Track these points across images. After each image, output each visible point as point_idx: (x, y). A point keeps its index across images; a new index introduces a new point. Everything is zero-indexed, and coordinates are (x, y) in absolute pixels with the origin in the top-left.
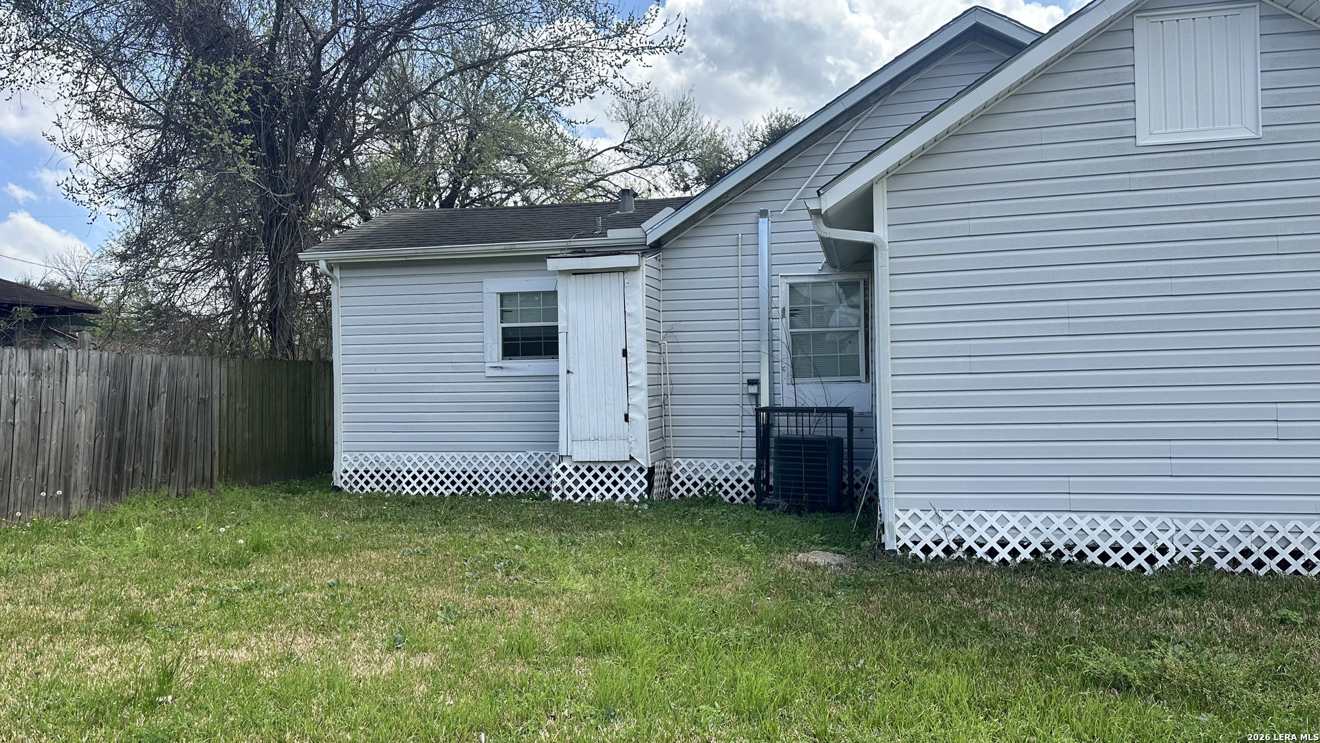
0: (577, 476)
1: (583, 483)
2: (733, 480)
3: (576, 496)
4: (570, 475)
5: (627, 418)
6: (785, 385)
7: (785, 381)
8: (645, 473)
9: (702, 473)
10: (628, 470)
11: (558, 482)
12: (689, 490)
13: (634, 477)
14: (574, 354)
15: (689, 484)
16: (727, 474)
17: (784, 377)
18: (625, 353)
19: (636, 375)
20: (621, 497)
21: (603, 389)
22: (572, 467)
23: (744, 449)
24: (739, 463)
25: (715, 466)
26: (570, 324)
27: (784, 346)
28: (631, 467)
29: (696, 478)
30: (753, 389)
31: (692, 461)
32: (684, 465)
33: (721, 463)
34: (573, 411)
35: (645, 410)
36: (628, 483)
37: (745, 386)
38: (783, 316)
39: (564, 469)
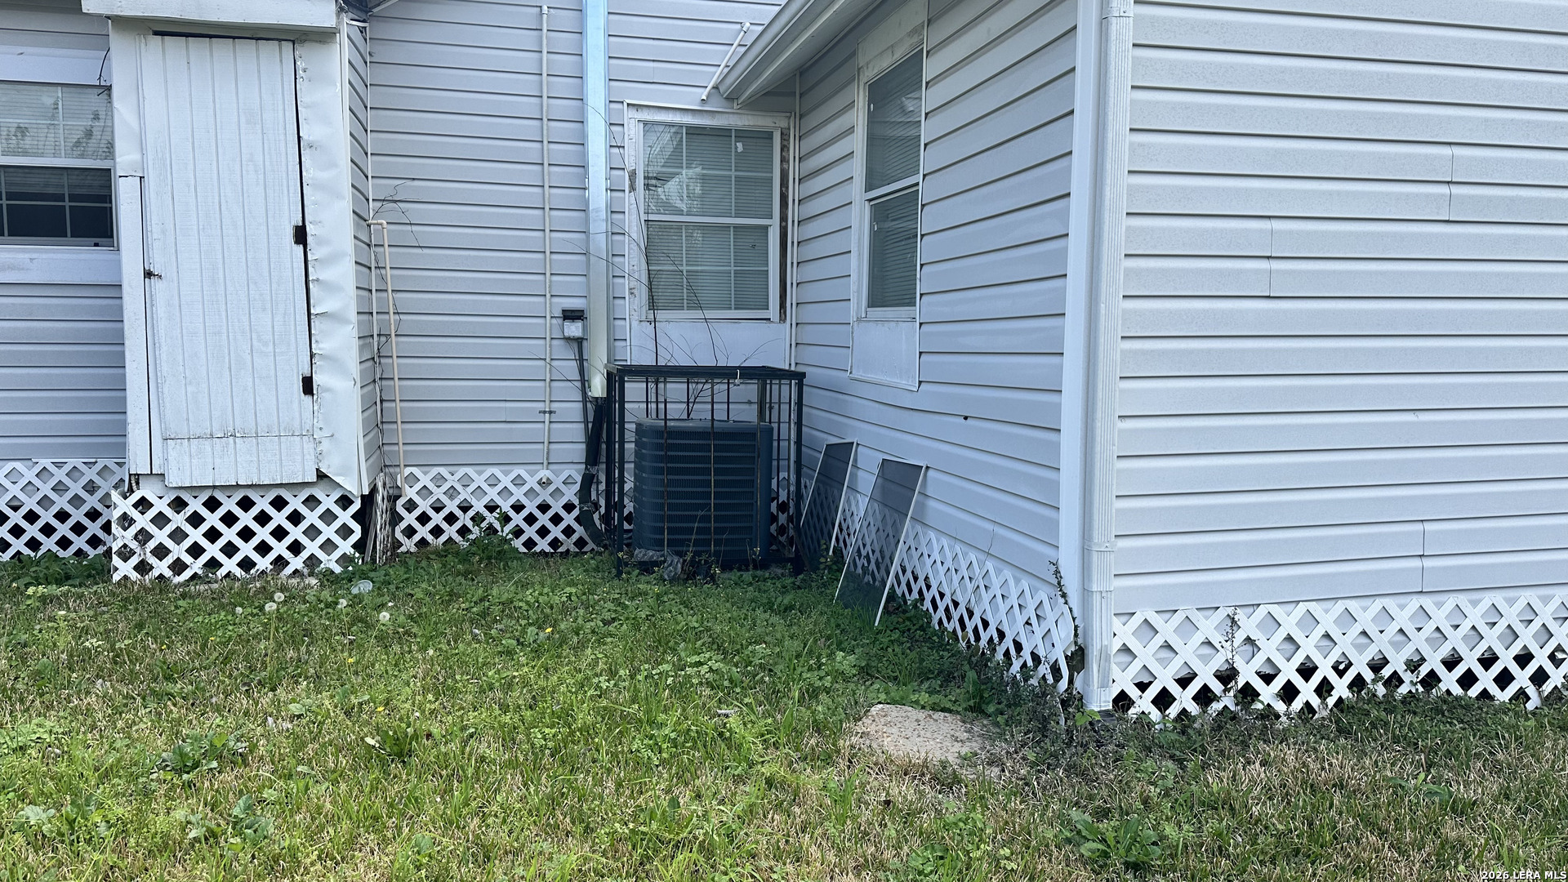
0: (178, 520)
1: (196, 535)
2: (531, 507)
3: (178, 567)
4: (160, 520)
5: (308, 386)
6: (635, 324)
7: (636, 317)
8: (356, 506)
9: (464, 495)
10: (312, 502)
11: (126, 537)
12: (437, 531)
13: (328, 517)
14: (163, 232)
15: (437, 519)
16: (518, 494)
17: (633, 306)
18: (301, 235)
19: (330, 287)
20: (296, 563)
21: (245, 319)
22: (167, 500)
23: (553, 446)
24: (544, 474)
25: (493, 481)
26: (150, 156)
27: (634, 246)
28: (320, 495)
29: (452, 506)
30: (574, 329)
31: (444, 471)
32: (425, 480)
33: (506, 474)
34: (165, 368)
35: (354, 368)
36: (312, 532)
37: (560, 321)
38: (632, 188)
39: (143, 504)
